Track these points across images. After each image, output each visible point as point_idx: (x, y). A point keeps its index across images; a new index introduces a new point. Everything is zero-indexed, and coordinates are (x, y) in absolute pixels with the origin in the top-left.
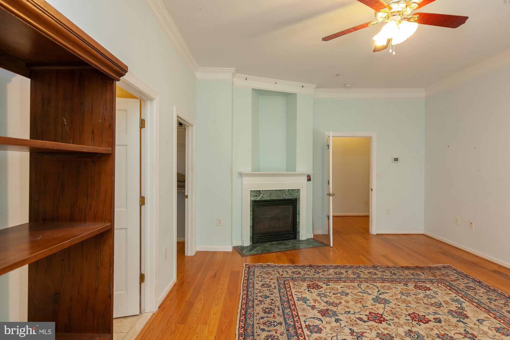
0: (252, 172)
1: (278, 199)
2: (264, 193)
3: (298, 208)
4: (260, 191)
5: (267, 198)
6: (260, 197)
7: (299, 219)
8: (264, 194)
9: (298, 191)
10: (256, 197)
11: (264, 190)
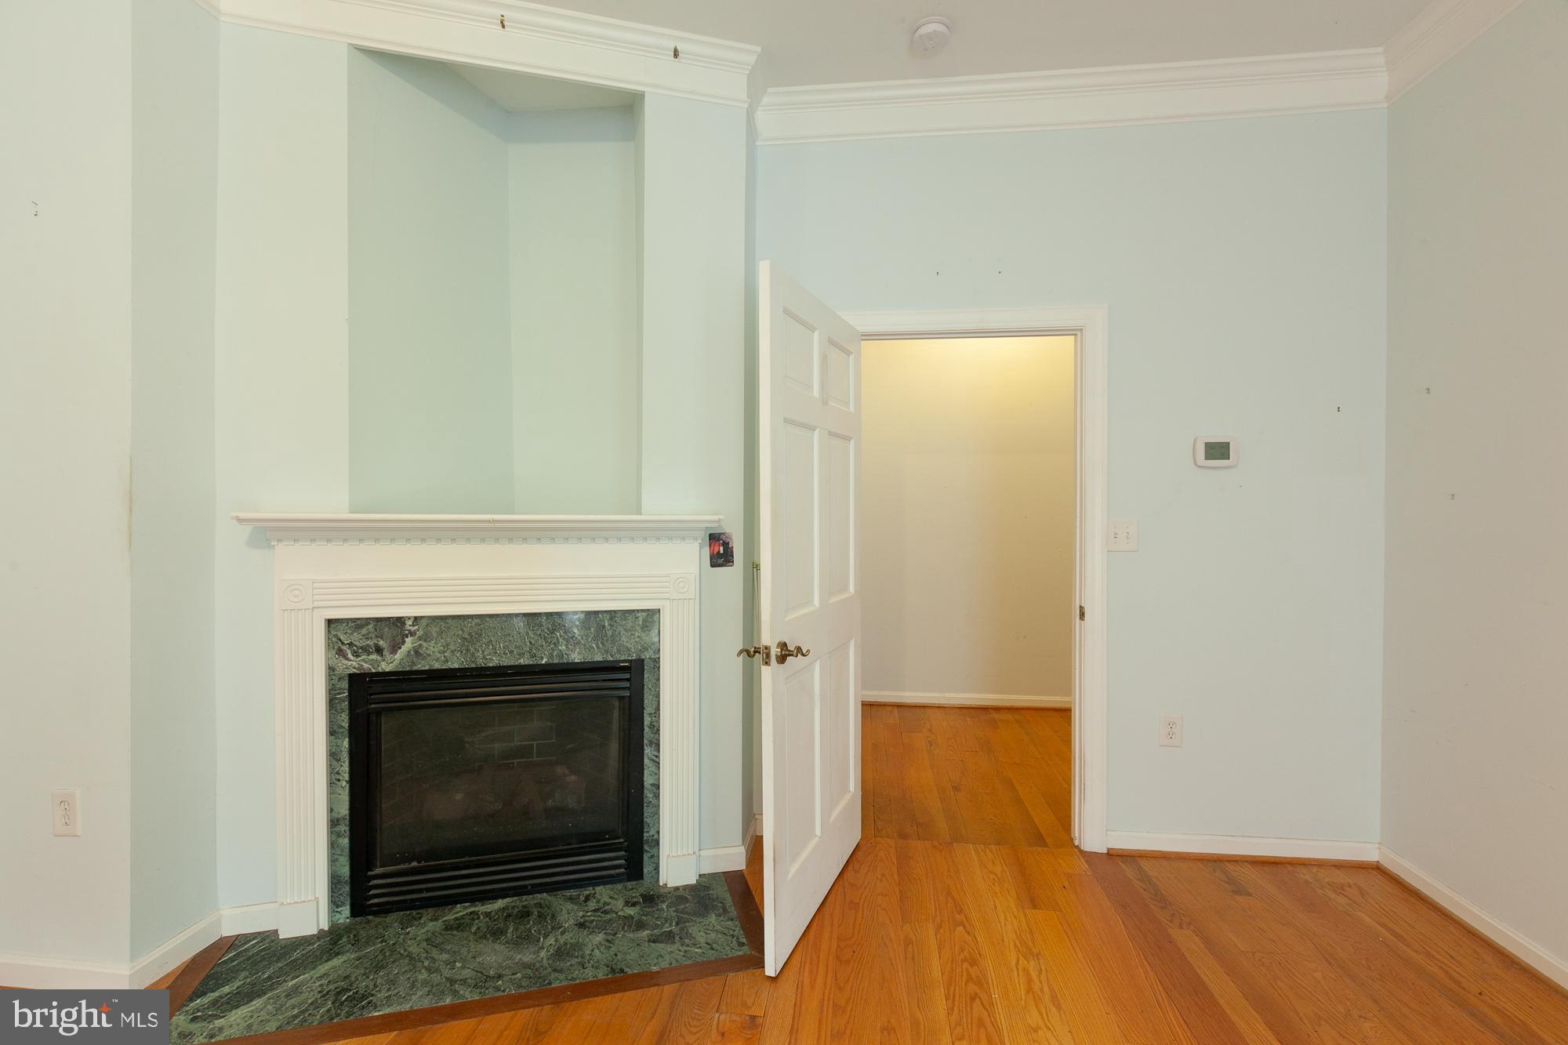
0: (351, 512)
1: (520, 666)
2: (426, 634)
3: (648, 709)
4: (400, 621)
5: (447, 661)
6: (399, 656)
7: (653, 769)
8: (426, 638)
9: (650, 618)
10: (374, 657)
11: (429, 617)
